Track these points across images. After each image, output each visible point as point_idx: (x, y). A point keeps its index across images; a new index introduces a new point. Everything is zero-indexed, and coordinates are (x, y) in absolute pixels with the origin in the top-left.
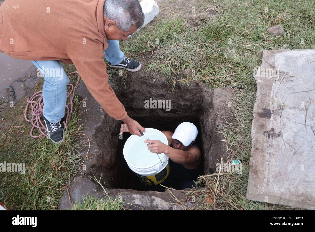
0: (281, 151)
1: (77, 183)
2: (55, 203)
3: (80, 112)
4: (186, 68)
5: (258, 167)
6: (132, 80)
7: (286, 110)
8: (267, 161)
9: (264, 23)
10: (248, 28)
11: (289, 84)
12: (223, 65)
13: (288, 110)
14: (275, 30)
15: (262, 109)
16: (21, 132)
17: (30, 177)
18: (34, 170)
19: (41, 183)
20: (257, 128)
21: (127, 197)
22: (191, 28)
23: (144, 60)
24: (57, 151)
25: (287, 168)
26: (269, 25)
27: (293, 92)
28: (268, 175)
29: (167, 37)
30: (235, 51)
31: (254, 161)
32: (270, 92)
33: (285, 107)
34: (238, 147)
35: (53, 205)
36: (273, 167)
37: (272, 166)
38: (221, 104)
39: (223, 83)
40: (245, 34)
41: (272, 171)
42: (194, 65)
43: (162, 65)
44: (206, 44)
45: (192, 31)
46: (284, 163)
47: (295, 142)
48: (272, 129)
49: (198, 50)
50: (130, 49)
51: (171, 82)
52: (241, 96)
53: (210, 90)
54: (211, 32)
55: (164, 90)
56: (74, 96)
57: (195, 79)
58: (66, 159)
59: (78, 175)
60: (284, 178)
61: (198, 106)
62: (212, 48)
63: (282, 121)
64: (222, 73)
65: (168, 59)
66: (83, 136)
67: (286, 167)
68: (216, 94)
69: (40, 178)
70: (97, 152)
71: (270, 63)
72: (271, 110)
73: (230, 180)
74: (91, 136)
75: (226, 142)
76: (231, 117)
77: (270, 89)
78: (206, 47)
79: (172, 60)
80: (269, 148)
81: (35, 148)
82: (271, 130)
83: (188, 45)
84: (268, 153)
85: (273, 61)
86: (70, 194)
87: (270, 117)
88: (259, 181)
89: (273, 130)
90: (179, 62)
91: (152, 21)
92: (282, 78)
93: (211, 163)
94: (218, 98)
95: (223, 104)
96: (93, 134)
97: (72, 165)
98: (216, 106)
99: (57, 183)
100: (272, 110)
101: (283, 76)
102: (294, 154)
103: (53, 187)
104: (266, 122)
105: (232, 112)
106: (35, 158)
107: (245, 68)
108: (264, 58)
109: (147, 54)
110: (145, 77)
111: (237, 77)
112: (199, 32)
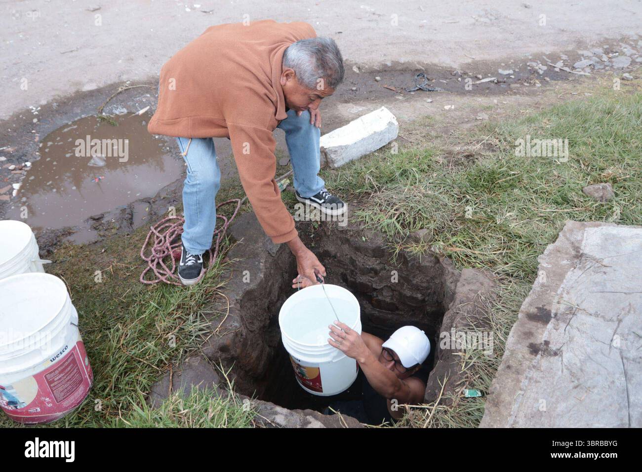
0: (553, 378)
1: (190, 366)
2: (145, 388)
3: (227, 259)
4: (422, 228)
5: (503, 396)
6: (325, 233)
7: (581, 317)
8: (521, 390)
9: (581, 178)
10: (547, 181)
11: (598, 277)
12: (490, 234)
13: (583, 317)
14: (597, 190)
15: (537, 308)
16: (125, 274)
17: (119, 341)
18: (129, 331)
19: (133, 351)
20: (519, 336)
21: (266, 408)
22: (447, 168)
23: (355, 204)
24: (173, 310)
25: (556, 408)
26: (589, 182)
27: (602, 291)
28: (518, 411)
29: (401, 175)
30: (517, 216)
31: (497, 386)
32: (558, 283)
33: (580, 312)
34: (482, 369)
35: (141, 390)
36: (529, 400)
37: (528, 398)
38: (469, 295)
39: (483, 262)
40: (541, 191)
41: (526, 406)
42: (438, 225)
43: (382, 215)
44: (467, 196)
45: (448, 172)
46: (552, 397)
47: (583, 368)
48: (545, 341)
49: (450, 204)
50: (335, 184)
51: (392, 249)
52: (509, 288)
53: (456, 272)
54: (480, 179)
55: (377, 262)
56: (224, 236)
57: (435, 250)
58: (184, 324)
59: (195, 354)
60: (546, 422)
61: (437, 304)
62: (476, 204)
63: (569, 332)
64: (485, 247)
65: (395, 208)
66: (221, 298)
67: (554, 405)
68: (465, 278)
69: (133, 345)
70: (236, 327)
71: (572, 239)
72: (553, 312)
73: (453, 419)
74: (233, 301)
75: (462, 357)
76: (481, 318)
77: (561, 280)
78: (467, 201)
79: (402, 210)
80: (532, 370)
81: (140, 300)
82: (543, 342)
83: (434, 192)
84: (527, 377)
85: (579, 238)
86: (172, 381)
87: (548, 323)
88: (498, 419)
89: (547, 343)
90: (412, 216)
91: (384, 146)
92: (589, 266)
93: (429, 391)
94: (466, 285)
95: (473, 295)
96: (238, 298)
97: (190, 336)
98: (459, 297)
99: (158, 358)
100: (555, 312)
101: (591, 264)
102: (576, 387)
103: (151, 363)
104: (538, 329)
105: (486, 310)
106: (135, 315)
107: (529, 246)
108: (565, 232)
109: (363, 197)
110: (350, 231)
111: (510, 257)
112: (458, 175)
